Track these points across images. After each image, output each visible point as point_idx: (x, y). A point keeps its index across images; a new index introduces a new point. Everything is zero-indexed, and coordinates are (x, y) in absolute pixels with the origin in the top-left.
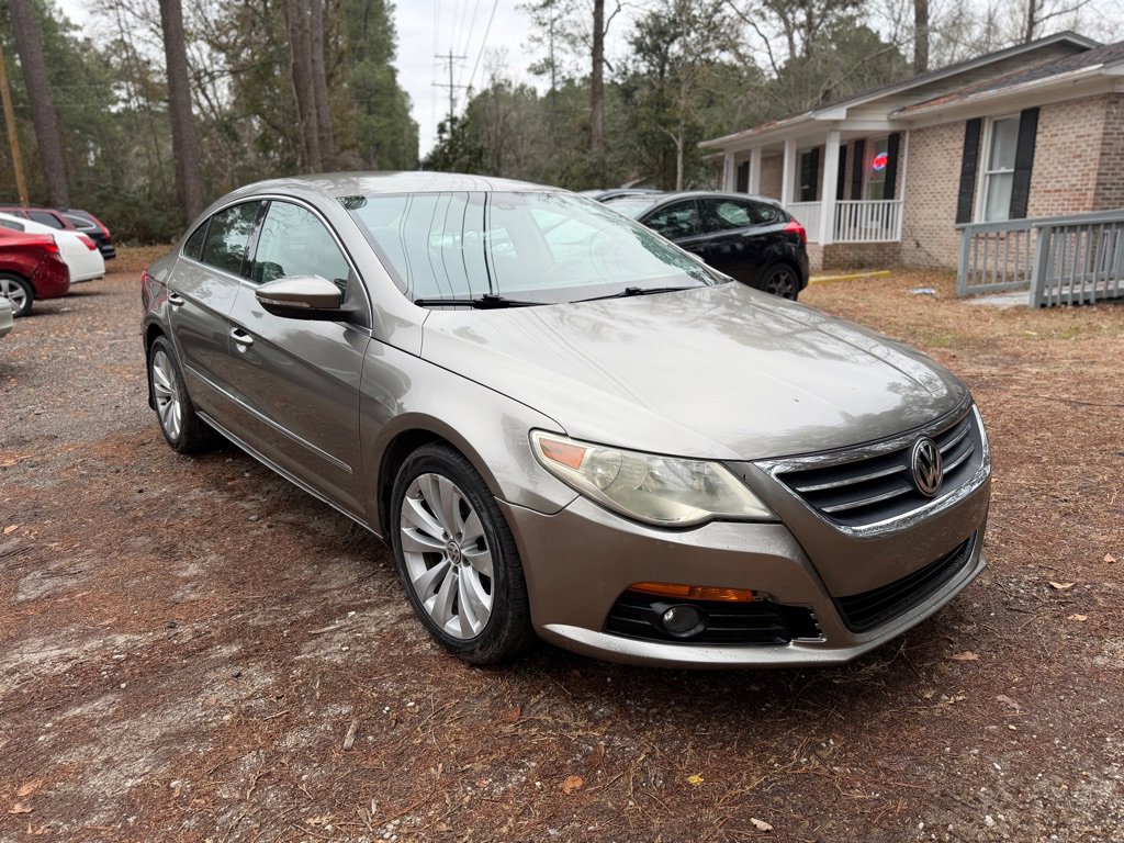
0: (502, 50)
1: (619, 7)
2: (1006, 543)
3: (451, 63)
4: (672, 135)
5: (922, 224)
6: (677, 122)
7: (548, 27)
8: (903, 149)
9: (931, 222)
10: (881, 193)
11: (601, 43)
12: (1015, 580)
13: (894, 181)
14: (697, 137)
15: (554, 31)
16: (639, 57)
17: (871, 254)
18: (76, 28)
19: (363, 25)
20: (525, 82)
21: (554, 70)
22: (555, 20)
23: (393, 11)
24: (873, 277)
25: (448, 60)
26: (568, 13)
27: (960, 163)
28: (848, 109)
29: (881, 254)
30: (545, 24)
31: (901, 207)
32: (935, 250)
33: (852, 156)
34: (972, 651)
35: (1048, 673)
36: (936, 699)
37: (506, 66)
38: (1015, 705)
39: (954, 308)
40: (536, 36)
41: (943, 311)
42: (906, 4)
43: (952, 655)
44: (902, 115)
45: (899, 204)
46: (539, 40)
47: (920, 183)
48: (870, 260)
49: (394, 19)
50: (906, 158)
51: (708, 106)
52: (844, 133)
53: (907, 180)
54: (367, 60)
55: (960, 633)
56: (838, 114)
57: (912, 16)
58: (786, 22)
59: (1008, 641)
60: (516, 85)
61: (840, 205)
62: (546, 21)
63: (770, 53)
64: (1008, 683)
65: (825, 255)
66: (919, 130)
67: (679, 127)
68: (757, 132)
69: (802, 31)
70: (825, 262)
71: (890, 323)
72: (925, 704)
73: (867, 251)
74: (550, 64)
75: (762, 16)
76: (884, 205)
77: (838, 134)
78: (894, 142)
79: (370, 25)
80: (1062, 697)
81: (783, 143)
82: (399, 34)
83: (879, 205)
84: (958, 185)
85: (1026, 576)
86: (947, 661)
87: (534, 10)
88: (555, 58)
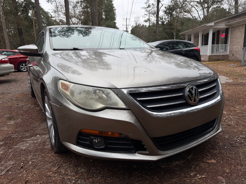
0: (138, 17)
1: (162, 5)
2: (237, 125)
3: (127, 20)
4: (173, 32)
5: (234, 50)
6: (174, 29)
7: (149, 12)
8: (229, 32)
9: (237, 49)
10: (224, 42)
11: (159, 13)
12: (237, 137)
13: (227, 40)
14: (179, 32)
15: (150, 12)
16: (166, 15)
17: (221, 57)
18: (54, 17)
19: (109, 13)
20: (144, 24)
21: (150, 21)
22: (150, 10)
23: (115, 10)
24: (220, 62)
25: (126, 20)
26: (153, 9)
27: (244, 34)
28: (214, 23)
29: (224, 57)
30: (148, 11)
31: (229, 46)
32: (237, 56)
33: (217, 34)
34: (214, 159)
35: (240, 169)
36: (195, 176)
37: (139, 21)
38: (224, 181)
39: (240, 68)
40: (146, 14)
41: (237, 69)
42: (232, 1)
43: (206, 160)
44: (229, 24)
45: (228, 45)
46: (147, 15)
47: (234, 40)
48: (221, 59)
49: (116, 12)
50: (230, 34)
51: (182, 25)
52: (213, 29)
53: (230, 39)
54: (109, 20)
55: (212, 153)
56: (212, 24)
57: (234, 3)
58: (203, 7)
59: (228, 157)
60: (142, 25)
61: (213, 46)
62: (148, 10)
63: (198, 14)
64: (224, 172)
65: (209, 58)
66: (233, 27)
67: (174, 30)
68: (192, 30)
69: (206, 9)
70: (209, 59)
71: (222, 71)
72: (190, 178)
73: (220, 57)
74: (149, 20)
75: (197, 6)
76: (224, 45)
77: (212, 29)
78: (227, 31)
79: (110, 13)
80: (243, 179)
81: (199, 32)
82: (116, 15)
83: (223, 45)
84: (243, 40)
85: (241, 136)
86: (204, 162)
87: (146, 8)
88: (150, 18)
